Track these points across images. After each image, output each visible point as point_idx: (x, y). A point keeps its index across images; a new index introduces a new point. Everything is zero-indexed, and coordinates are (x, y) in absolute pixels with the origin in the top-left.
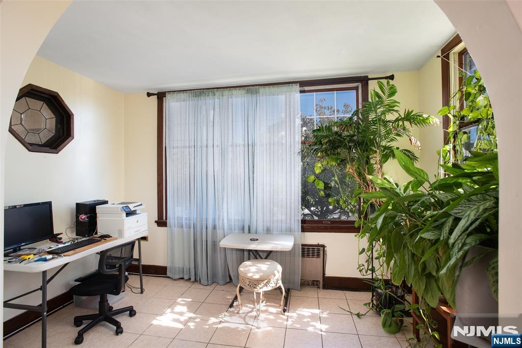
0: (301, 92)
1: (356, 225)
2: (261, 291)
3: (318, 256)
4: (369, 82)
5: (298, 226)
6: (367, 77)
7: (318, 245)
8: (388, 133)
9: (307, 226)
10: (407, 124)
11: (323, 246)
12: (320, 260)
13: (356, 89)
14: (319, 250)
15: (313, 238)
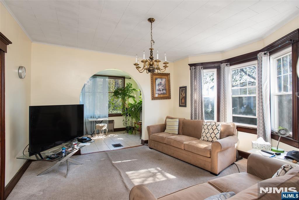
0: (109, 78)
1: (122, 114)
2: (103, 129)
3: (112, 123)
4: (125, 79)
5: (107, 115)
6: (125, 77)
7: (112, 120)
8: (130, 92)
9: (110, 115)
10: (133, 90)
11: (114, 120)
12: (113, 124)
13: (122, 79)
14: (112, 122)
15: (111, 118)
